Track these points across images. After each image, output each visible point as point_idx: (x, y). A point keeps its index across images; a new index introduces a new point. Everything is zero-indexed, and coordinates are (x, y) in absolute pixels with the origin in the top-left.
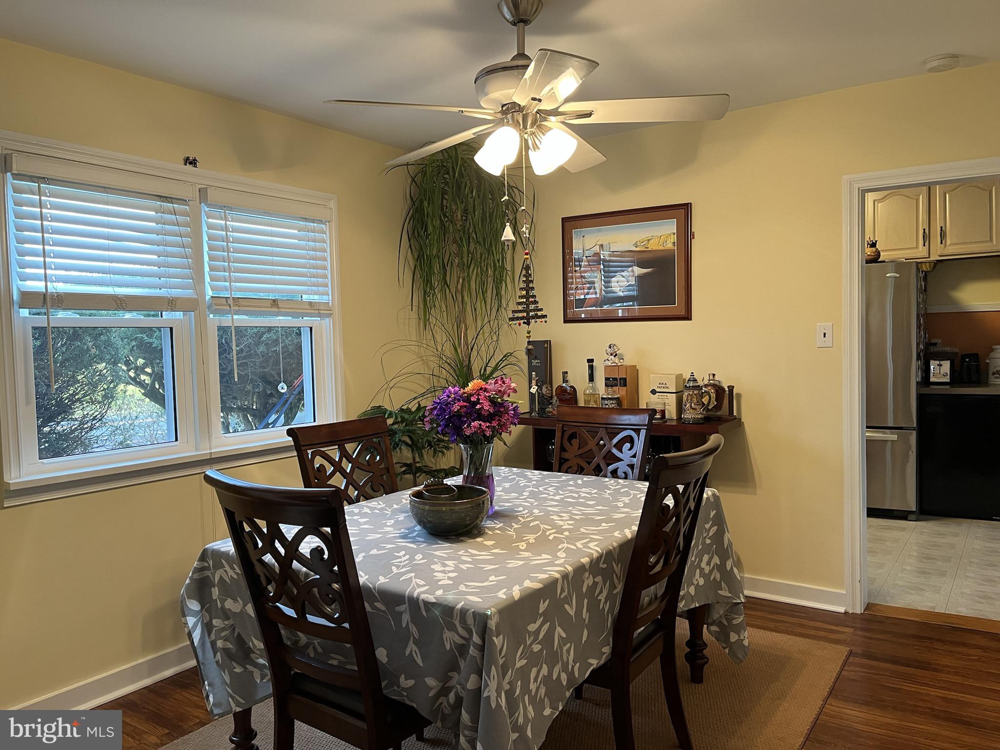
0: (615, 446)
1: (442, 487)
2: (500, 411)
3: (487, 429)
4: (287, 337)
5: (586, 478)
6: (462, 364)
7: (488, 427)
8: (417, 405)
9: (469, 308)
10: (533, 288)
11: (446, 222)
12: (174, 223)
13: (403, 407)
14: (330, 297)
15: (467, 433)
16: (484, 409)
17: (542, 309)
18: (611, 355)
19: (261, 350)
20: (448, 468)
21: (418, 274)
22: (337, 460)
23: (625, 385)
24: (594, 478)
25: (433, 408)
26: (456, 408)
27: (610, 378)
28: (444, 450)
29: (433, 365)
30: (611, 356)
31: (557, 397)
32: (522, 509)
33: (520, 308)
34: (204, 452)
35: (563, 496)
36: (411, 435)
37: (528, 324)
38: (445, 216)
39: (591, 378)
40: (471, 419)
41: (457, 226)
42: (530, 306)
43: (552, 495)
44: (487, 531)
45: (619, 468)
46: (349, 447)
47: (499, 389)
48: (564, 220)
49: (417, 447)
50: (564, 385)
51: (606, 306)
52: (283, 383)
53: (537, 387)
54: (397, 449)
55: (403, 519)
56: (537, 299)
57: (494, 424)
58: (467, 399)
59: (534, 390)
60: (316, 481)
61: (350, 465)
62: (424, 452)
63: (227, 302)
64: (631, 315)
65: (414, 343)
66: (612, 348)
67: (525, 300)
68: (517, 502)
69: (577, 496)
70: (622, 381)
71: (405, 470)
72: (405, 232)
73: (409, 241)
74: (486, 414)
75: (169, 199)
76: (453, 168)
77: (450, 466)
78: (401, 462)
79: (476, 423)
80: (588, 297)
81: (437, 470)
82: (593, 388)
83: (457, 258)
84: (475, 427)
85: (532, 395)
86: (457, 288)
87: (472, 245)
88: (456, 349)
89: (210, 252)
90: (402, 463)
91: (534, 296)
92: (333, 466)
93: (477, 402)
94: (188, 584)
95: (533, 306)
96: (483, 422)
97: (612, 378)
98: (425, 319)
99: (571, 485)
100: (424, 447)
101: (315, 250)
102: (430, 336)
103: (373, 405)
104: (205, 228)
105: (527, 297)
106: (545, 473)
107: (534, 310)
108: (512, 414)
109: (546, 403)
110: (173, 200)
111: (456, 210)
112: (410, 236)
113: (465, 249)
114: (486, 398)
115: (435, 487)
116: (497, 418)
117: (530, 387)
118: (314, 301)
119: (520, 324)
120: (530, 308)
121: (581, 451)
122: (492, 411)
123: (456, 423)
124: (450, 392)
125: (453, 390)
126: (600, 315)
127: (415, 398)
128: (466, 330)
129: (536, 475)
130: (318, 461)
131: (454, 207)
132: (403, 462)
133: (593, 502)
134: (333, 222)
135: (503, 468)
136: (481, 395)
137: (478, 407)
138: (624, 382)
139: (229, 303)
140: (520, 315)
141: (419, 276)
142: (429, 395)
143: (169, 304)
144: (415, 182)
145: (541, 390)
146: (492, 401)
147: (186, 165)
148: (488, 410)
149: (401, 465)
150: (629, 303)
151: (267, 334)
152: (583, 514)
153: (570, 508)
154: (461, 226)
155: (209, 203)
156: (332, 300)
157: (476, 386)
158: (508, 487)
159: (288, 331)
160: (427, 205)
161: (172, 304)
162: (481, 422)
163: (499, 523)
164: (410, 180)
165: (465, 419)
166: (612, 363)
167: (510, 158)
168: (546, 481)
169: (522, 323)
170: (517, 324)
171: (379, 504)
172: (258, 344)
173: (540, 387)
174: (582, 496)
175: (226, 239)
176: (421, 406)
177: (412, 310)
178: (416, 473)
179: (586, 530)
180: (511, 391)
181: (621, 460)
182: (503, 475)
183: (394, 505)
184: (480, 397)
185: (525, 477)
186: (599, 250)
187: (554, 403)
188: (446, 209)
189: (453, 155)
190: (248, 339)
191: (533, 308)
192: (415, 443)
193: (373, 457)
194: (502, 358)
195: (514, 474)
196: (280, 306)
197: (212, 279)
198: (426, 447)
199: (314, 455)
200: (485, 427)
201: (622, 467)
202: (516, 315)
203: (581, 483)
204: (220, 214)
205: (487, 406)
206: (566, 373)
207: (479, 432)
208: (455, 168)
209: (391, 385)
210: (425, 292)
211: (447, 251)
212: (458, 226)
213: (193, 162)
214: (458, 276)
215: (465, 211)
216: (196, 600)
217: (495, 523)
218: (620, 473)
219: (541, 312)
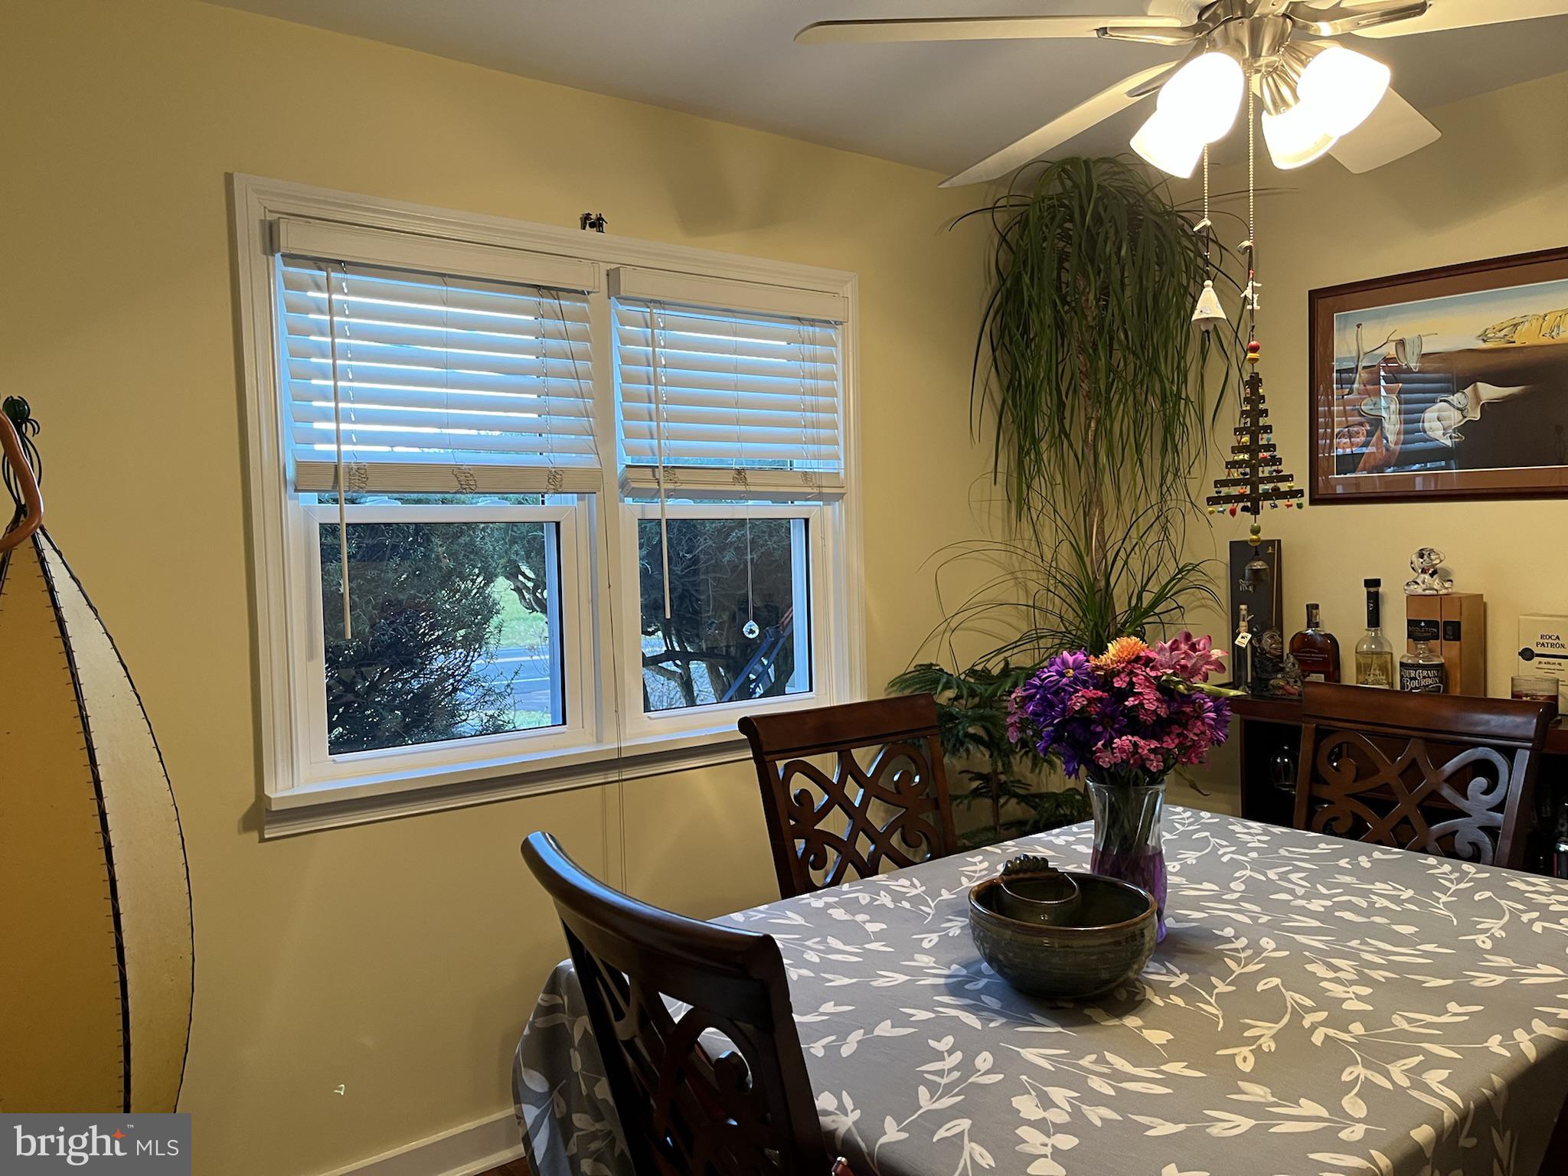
0: (1448, 780)
1: (1044, 874)
2: (1184, 713)
3: (1152, 757)
4: (771, 536)
5: (1379, 853)
6: (1093, 586)
7: (1153, 751)
8: (1002, 665)
9: (1107, 478)
10: (1268, 429)
11: (1066, 312)
12: (560, 333)
13: (976, 668)
14: (842, 462)
15: (1104, 762)
16: (1145, 709)
17: (1292, 476)
18: (1424, 571)
19: (727, 558)
20: (1062, 791)
21: (1008, 417)
22: (835, 781)
23: (1457, 637)
24: (1396, 853)
25: (1026, 696)
26: (1078, 702)
27: (1421, 621)
28: (1054, 758)
29: (1033, 587)
30: (1423, 576)
31: (1295, 657)
32: (1232, 934)
33: (1236, 474)
34: (608, 746)
35: (1329, 903)
36: (989, 725)
37: (1255, 510)
38: (1064, 302)
39: (1374, 619)
40: (1112, 728)
41: (1086, 318)
42: (1261, 469)
43: (1302, 898)
44: (1149, 994)
45: (1457, 831)
46: (859, 754)
47: (1183, 662)
48: (1315, 296)
49: (1000, 750)
50: (1310, 631)
51: (1389, 470)
52: (751, 622)
53: (1250, 636)
54: (961, 750)
55: (958, 932)
56: (1278, 454)
57: (1170, 743)
58: (1104, 680)
59: (1243, 640)
60: (792, 823)
61: (861, 791)
62: (1015, 760)
63: (654, 476)
64: (1443, 487)
65: (999, 546)
66: (1425, 557)
67: (1246, 457)
68: (1219, 909)
69: (1365, 905)
70: (1448, 628)
71: (977, 789)
72: (986, 336)
73: (994, 351)
74: (1150, 719)
75: (553, 292)
76: (1081, 208)
77: (1067, 787)
78: (971, 770)
79: (1124, 741)
80: (1367, 451)
81: (1040, 794)
82: (1376, 640)
83: (1086, 381)
84: (1122, 750)
85: (1238, 653)
86: (1085, 441)
87: (1118, 354)
88: (1080, 557)
89: (625, 385)
90: (972, 773)
91: (1270, 447)
92: (827, 793)
93: (1129, 692)
94: (526, 1036)
95: (1267, 469)
96: (1142, 738)
97: (1424, 621)
98: (1019, 502)
99: (1343, 871)
100: (1013, 752)
101: (814, 376)
102: (1029, 533)
103: (919, 661)
104: (616, 342)
105: (1253, 448)
106: (1278, 830)
107: (1270, 480)
108: (1213, 719)
109: (1270, 669)
110: (560, 293)
111: (1085, 289)
112: (995, 345)
113: (1102, 363)
114: (1150, 682)
115: (1028, 875)
116: (1176, 730)
117: (1235, 636)
118: (812, 470)
119: (1233, 512)
120: (1261, 475)
121: (1361, 787)
122: (1163, 712)
123: (1077, 736)
124: (1064, 663)
125: (1070, 659)
126: (1379, 489)
127: (999, 651)
128: (1102, 521)
129: (1254, 833)
130: (799, 782)
131: (1082, 283)
132: (976, 771)
133: (1411, 929)
134: (850, 322)
135: (1180, 809)
136: (1137, 675)
137: (1130, 702)
138: (1453, 631)
139: (657, 477)
140: (1235, 491)
141: (1011, 420)
142: (1028, 646)
143: (550, 481)
144: (1006, 241)
145: (1259, 641)
146: (1165, 690)
147: (584, 228)
148: (1155, 710)
149: (970, 775)
150: (1438, 464)
151: (737, 531)
152: (1391, 966)
153: (1354, 943)
154: (1094, 319)
155: (622, 294)
156: (845, 469)
157: (1125, 654)
158: (1194, 862)
159: (772, 525)
160: (1028, 281)
161: (555, 481)
162: (1136, 738)
163: (1178, 972)
164: (996, 240)
165: (1100, 729)
166: (1424, 590)
167: (1220, 126)
168: (1282, 852)
169: (1238, 510)
170: (1227, 512)
171: (913, 885)
172: (723, 548)
173: (1257, 636)
174: (1377, 905)
175: (652, 362)
176: (1011, 666)
177: (995, 483)
178: (999, 797)
179: (1410, 1021)
180: (1212, 667)
181: (1463, 814)
182: (1181, 828)
183: (943, 891)
184: (1134, 679)
185: (1231, 838)
186: (1395, 352)
187: (1288, 670)
188: (1067, 287)
189: (1082, 183)
190: (705, 539)
191: (1266, 474)
192: (996, 741)
193: (907, 777)
194: (1176, 575)
195: (1205, 827)
196: (749, 480)
197: (628, 435)
198: (1017, 750)
199: (790, 770)
200: (1146, 752)
201: (1467, 830)
202: (1225, 491)
203: (1368, 865)
204: (643, 315)
205: (1151, 701)
206: (1316, 607)
207: (1131, 762)
208: (1085, 202)
209: (953, 625)
210: (1021, 448)
211: (1068, 365)
212: (1089, 319)
213: (597, 224)
214: (1089, 415)
215: (1104, 291)
216: (540, 1073)
217: (1169, 972)
218: (1461, 844)
219: (1289, 484)
